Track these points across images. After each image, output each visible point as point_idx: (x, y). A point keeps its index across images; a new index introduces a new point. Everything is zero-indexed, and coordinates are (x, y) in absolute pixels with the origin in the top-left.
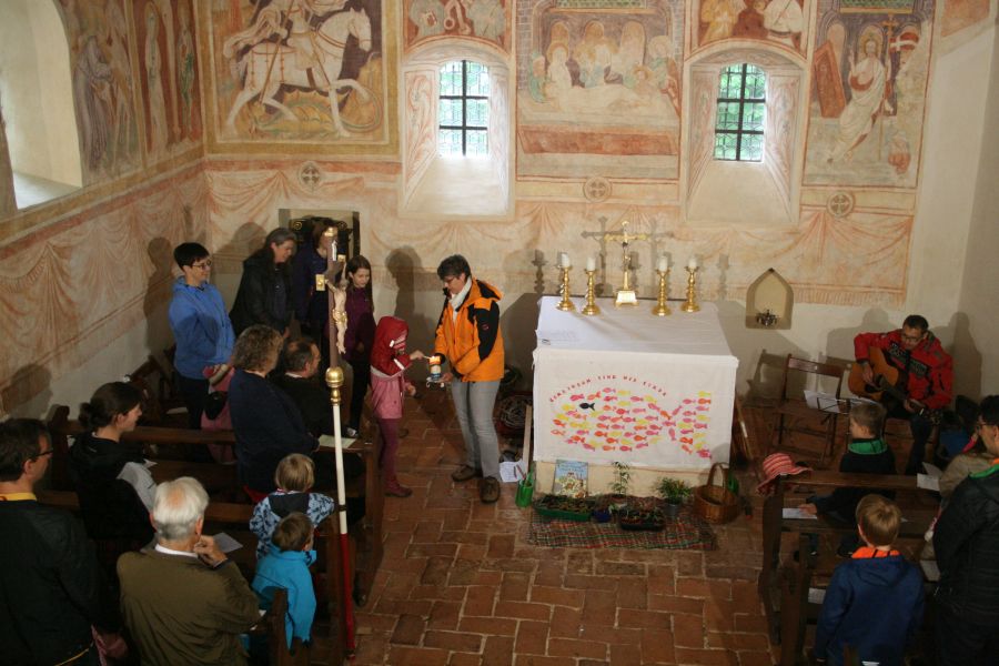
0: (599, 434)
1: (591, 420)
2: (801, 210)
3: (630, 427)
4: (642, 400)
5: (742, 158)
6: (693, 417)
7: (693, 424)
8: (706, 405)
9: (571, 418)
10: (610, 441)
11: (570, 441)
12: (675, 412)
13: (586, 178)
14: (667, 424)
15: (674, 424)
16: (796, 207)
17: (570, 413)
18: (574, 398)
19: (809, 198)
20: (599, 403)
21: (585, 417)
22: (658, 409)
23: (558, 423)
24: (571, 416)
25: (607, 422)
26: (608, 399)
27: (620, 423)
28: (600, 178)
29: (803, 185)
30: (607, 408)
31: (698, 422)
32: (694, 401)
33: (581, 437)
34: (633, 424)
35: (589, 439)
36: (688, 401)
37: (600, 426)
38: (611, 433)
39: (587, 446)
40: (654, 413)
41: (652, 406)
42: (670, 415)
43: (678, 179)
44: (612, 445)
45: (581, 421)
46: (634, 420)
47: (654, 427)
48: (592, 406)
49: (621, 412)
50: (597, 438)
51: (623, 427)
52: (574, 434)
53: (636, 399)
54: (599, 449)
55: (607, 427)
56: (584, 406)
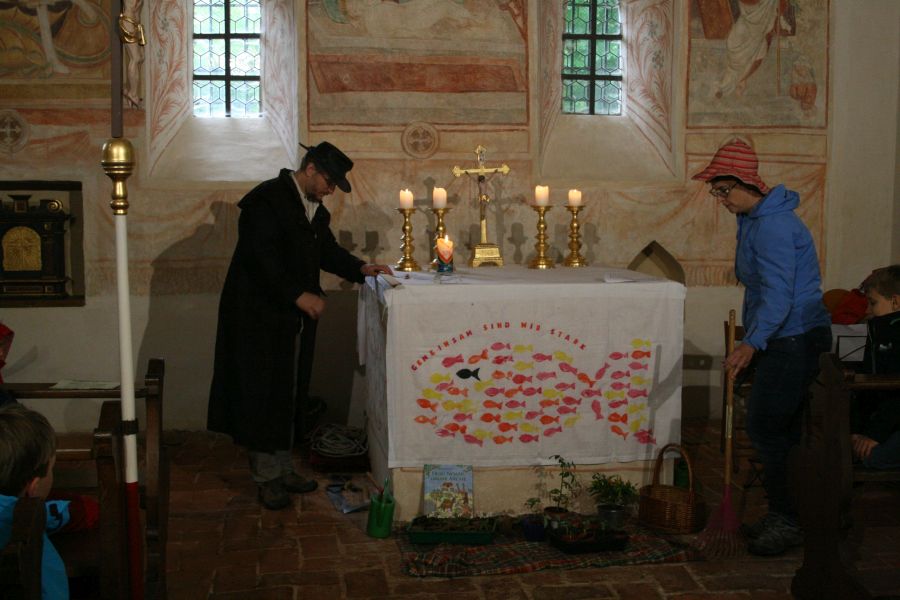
0: (487, 418)
1: (474, 396)
2: (687, 161)
3: (533, 403)
4: (550, 358)
5: (597, 111)
6: (624, 380)
7: (625, 390)
8: (643, 361)
9: (446, 395)
10: (505, 427)
11: (444, 433)
12: (600, 374)
13: (405, 125)
14: (588, 393)
15: (598, 393)
16: (680, 158)
17: (442, 387)
18: (448, 362)
19: (696, 145)
20: (486, 368)
21: (465, 392)
22: (574, 371)
23: (424, 403)
24: (445, 392)
25: (499, 398)
26: (499, 360)
27: (519, 397)
28: (423, 124)
29: (687, 128)
30: (498, 375)
31: (635, 387)
32: (627, 355)
33: (461, 424)
34: (537, 398)
35: (471, 427)
36: (617, 356)
37: (488, 404)
38: (505, 414)
39: (470, 439)
40: (568, 378)
41: (565, 367)
42: (592, 378)
43: (527, 124)
44: (507, 434)
45: (458, 399)
46: (540, 391)
47: (569, 400)
48: (475, 374)
49: (520, 379)
50: (485, 426)
51: (523, 404)
52: (450, 420)
53: (540, 357)
54: (489, 443)
55: (499, 406)
56: (464, 374)
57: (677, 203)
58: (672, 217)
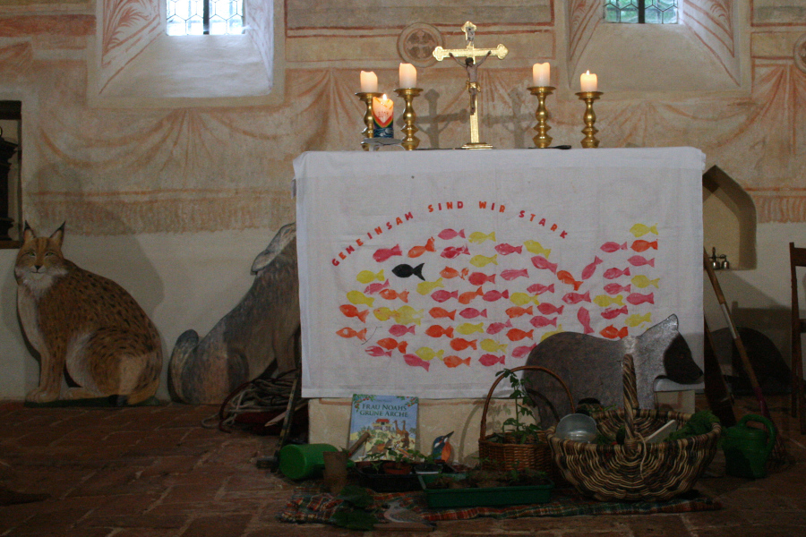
0: (435, 332)
1: (417, 302)
2: (753, 66)
3: (497, 311)
4: (519, 250)
6: (623, 281)
7: (625, 294)
8: (648, 254)
9: (378, 300)
10: (459, 344)
11: (376, 351)
12: (588, 272)
13: (401, 27)
14: (573, 298)
15: (587, 297)
16: (745, 61)
17: (373, 288)
18: (381, 255)
19: (765, 47)
20: (433, 264)
21: (405, 296)
22: (553, 267)
23: (349, 311)
24: (376, 295)
25: (451, 305)
26: (450, 253)
27: (478, 303)
28: (424, 26)
29: (752, 25)
30: (449, 272)
31: (636, 290)
32: (624, 246)
33: (399, 340)
34: (502, 304)
35: (416, 342)
36: (611, 247)
37: (436, 312)
38: (459, 326)
39: (413, 361)
40: (545, 277)
41: (540, 262)
42: (577, 277)
43: (551, 24)
44: (463, 354)
45: (396, 304)
46: (506, 294)
47: (546, 308)
48: (418, 271)
49: (478, 279)
50: (433, 341)
51: (484, 313)
52: (385, 334)
53: (506, 249)
54: (438, 367)
55: (452, 316)
56: (403, 271)
57: (742, 119)
58: (736, 135)
